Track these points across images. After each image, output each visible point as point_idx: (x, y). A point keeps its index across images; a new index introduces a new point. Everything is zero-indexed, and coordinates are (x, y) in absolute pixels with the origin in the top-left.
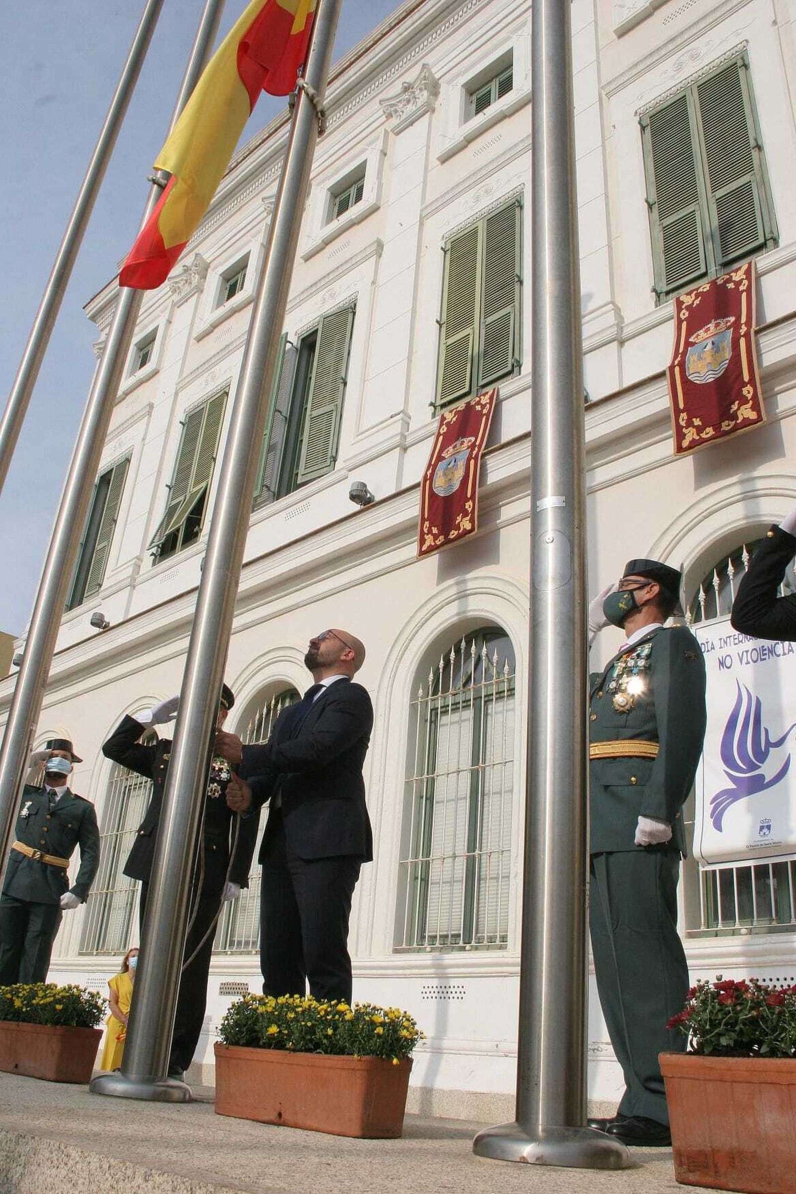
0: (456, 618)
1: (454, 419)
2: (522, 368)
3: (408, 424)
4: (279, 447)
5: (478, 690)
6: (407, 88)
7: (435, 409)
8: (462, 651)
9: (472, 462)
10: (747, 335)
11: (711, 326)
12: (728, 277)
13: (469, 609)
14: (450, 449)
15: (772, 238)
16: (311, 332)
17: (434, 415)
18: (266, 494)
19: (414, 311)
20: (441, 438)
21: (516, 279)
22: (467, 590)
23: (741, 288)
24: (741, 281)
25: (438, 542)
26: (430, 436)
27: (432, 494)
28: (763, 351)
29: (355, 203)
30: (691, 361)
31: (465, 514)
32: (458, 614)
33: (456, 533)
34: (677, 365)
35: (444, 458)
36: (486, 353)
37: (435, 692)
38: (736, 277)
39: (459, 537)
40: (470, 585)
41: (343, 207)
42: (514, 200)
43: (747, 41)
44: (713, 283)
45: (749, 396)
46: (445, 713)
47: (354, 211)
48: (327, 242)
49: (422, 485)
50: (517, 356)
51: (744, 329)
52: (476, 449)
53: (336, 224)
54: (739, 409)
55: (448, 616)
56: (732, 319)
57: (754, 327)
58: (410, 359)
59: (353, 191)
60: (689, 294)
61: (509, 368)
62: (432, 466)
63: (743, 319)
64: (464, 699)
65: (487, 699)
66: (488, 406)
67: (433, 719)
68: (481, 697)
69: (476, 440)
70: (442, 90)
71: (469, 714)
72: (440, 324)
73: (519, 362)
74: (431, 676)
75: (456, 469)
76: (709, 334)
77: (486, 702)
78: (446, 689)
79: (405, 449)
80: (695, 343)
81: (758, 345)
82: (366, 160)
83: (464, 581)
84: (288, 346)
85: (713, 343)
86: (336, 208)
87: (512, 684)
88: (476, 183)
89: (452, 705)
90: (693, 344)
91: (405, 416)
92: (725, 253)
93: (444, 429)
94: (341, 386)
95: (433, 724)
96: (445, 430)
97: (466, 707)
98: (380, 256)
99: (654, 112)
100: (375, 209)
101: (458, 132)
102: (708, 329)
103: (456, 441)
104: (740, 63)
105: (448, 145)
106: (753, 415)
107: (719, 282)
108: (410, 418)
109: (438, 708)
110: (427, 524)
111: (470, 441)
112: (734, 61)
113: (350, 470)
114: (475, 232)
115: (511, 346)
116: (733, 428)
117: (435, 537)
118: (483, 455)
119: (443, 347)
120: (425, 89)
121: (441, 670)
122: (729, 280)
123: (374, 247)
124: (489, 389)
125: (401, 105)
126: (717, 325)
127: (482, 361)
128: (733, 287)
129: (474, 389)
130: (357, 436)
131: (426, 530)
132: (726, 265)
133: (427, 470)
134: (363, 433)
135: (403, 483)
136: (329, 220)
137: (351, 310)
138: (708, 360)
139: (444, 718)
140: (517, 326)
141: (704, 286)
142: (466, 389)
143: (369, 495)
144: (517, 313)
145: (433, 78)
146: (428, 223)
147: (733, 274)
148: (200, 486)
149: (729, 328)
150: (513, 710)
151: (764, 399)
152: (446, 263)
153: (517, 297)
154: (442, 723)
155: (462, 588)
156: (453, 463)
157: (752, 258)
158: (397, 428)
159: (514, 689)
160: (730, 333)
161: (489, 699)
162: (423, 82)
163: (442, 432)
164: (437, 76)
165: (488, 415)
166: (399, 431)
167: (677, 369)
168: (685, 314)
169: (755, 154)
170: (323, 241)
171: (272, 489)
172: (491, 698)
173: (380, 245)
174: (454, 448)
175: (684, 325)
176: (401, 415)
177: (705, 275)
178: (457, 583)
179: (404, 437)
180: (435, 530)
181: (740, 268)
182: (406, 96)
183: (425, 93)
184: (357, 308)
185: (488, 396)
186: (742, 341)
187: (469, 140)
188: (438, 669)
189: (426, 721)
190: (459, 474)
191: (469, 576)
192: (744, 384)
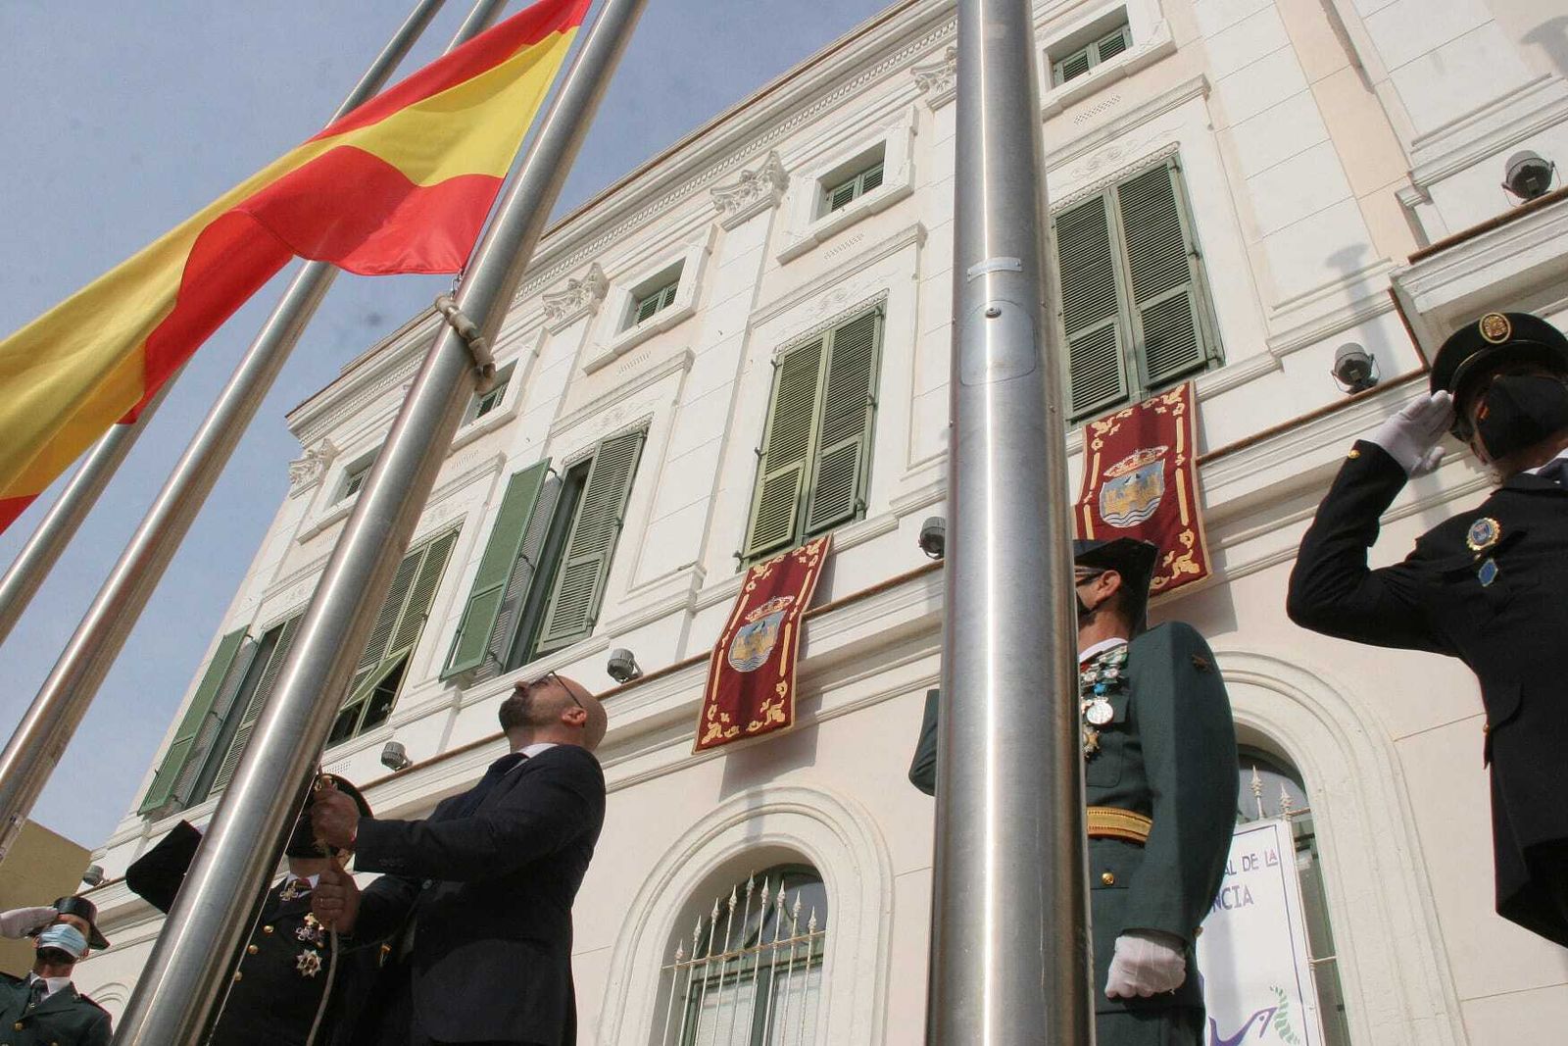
0: (742, 846)
1: (768, 574)
2: (868, 512)
3: (702, 580)
4: (518, 605)
5: (766, 954)
6: (748, 178)
7: (742, 562)
8: (749, 894)
9: (788, 627)
10: (1186, 466)
11: (1135, 457)
12: (1157, 400)
13: (764, 833)
14: (759, 611)
15: (1216, 357)
16: (583, 460)
17: (739, 569)
18: (490, 665)
19: (726, 438)
20: (746, 597)
21: (869, 401)
22: (762, 807)
23: (1175, 412)
24: (1174, 406)
25: (728, 735)
26: (732, 596)
27: (726, 668)
28: (1206, 489)
29: (665, 306)
30: (1108, 498)
31: (776, 700)
32: (747, 840)
33: (759, 725)
34: (1088, 503)
35: (748, 622)
36: (819, 491)
37: (702, 953)
38: (1168, 400)
39: (763, 731)
40: (769, 799)
41: (648, 312)
42: (874, 308)
43: (1178, 143)
44: (1138, 408)
45: (1189, 544)
46: (712, 988)
47: (661, 316)
48: (620, 353)
49: (712, 656)
50: (862, 496)
51: (1180, 460)
52: (795, 610)
53: (634, 331)
54: (1174, 561)
55: (732, 842)
56: (1164, 449)
57: (1195, 457)
58: (713, 498)
59: (663, 295)
60: (1105, 420)
61: (850, 511)
62: (730, 632)
63: (1180, 448)
64: (744, 968)
65: (779, 969)
66: (816, 557)
67: (694, 996)
68: (770, 967)
69: (795, 600)
70: (791, 184)
71: (750, 990)
72: (759, 454)
73: (865, 504)
74: (698, 929)
75: (764, 636)
76: (1132, 466)
77: (776, 974)
78: (718, 949)
79: (694, 613)
80: (1112, 478)
81: (1200, 480)
82: (684, 259)
83: (760, 794)
84: (550, 476)
85: (1138, 477)
86: (638, 314)
87: (818, 948)
88: (827, 286)
89: (725, 976)
90: (1108, 479)
91: (698, 569)
92: (1153, 373)
93: (752, 586)
94: (615, 530)
95: (693, 1005)
96: (753, 588)
97: (746, 980)
98: (689, 371)
99: (1062, 212)
100: (688, 315)
101: (809, 230)
102: (1131, 461)
103: (767, 600)
104: (1170, 164)
105: (792, 243)
106: (1194, 569)
107: (1146, 406)
108: (705, 573)
109: (703, 980)
110: (714, 708)
111: (787, 601)
112: (1164, 162)
113: (613, 637)
114: (818, 345)
115: (855, 480)
116: (1166, 585)
117: (725, 727)
118: (805, 619)
119: (761, 483)
120: (771, 180)
121: (714, 921)
122: (1160, 404)
123: (682, 358)
124: (821, 538)
125: (737, 197)
126: (1143, 456)
127: (812, 503)
128: (1165, 411)
129: (799, 537)
130: (630, 592)
131: (710, 717)
132: (1153, 388)
133: (723, 636)
134: (637, 589)
135: (687, 654)
136: (627, 324)
137: (640, 435)
138: (1131, 498)
139: (710, 996)
140: (865, 458)
141: (1126, 411)
142: (788, 537)
143: (635, 671)
144: (867, 443)
145: (783, 171)
146: (758, 333)
147: (1165, 397)
148: (399, 652)
149: (1160, 459)
150: (818, 988)
151: (1210, 553)
152: (776, 379)
153: (868, 423)
154: (708, 1003)
155: (756, 802)
156: (759, 628)
157: (1191, 380)
158: (686, 582)
159: (821, 955)
160: (1162, 465)
161: (782, 969)
162: (769, 171)
163: (748, 589)
164: (787, 169)
165: (815, 569)
166: (689, 586)
167: (1087, 510)
168: (1097, 444)
169: (1191, 262)
170: (615, 350)
171: (500, 660)
172: (785, 968)
173: (689, 358)
174: (763, 610)
175: (1097, 457)
176: (693, 567)
177: (1125, 399)
178: (749, 796)
179: (694, 595)
180: (725, 718)
181: (1173, 390)
182: (745, 186)
183: (770, 185)
184: (649, 433)
185: (817, 546)
186: (1179, 474)
187: (821, 239)
188: (710, 919)
189: (684, 998)
190: (768, 642)
191: (766, 786)
192: (1184, 529)
